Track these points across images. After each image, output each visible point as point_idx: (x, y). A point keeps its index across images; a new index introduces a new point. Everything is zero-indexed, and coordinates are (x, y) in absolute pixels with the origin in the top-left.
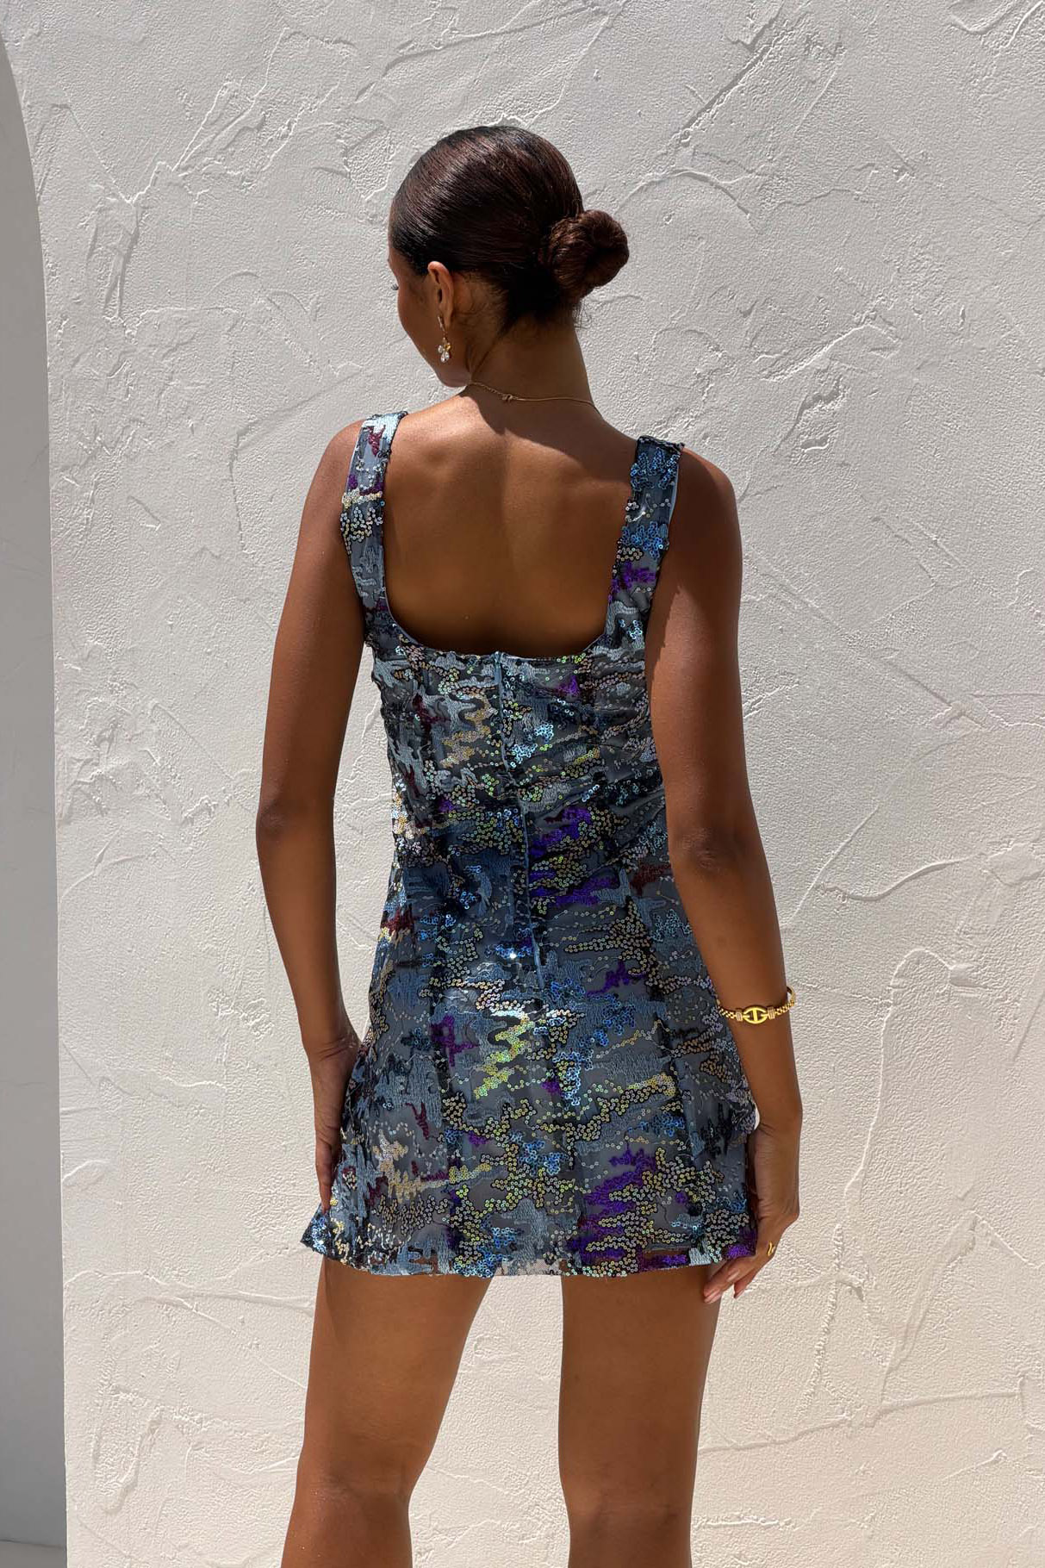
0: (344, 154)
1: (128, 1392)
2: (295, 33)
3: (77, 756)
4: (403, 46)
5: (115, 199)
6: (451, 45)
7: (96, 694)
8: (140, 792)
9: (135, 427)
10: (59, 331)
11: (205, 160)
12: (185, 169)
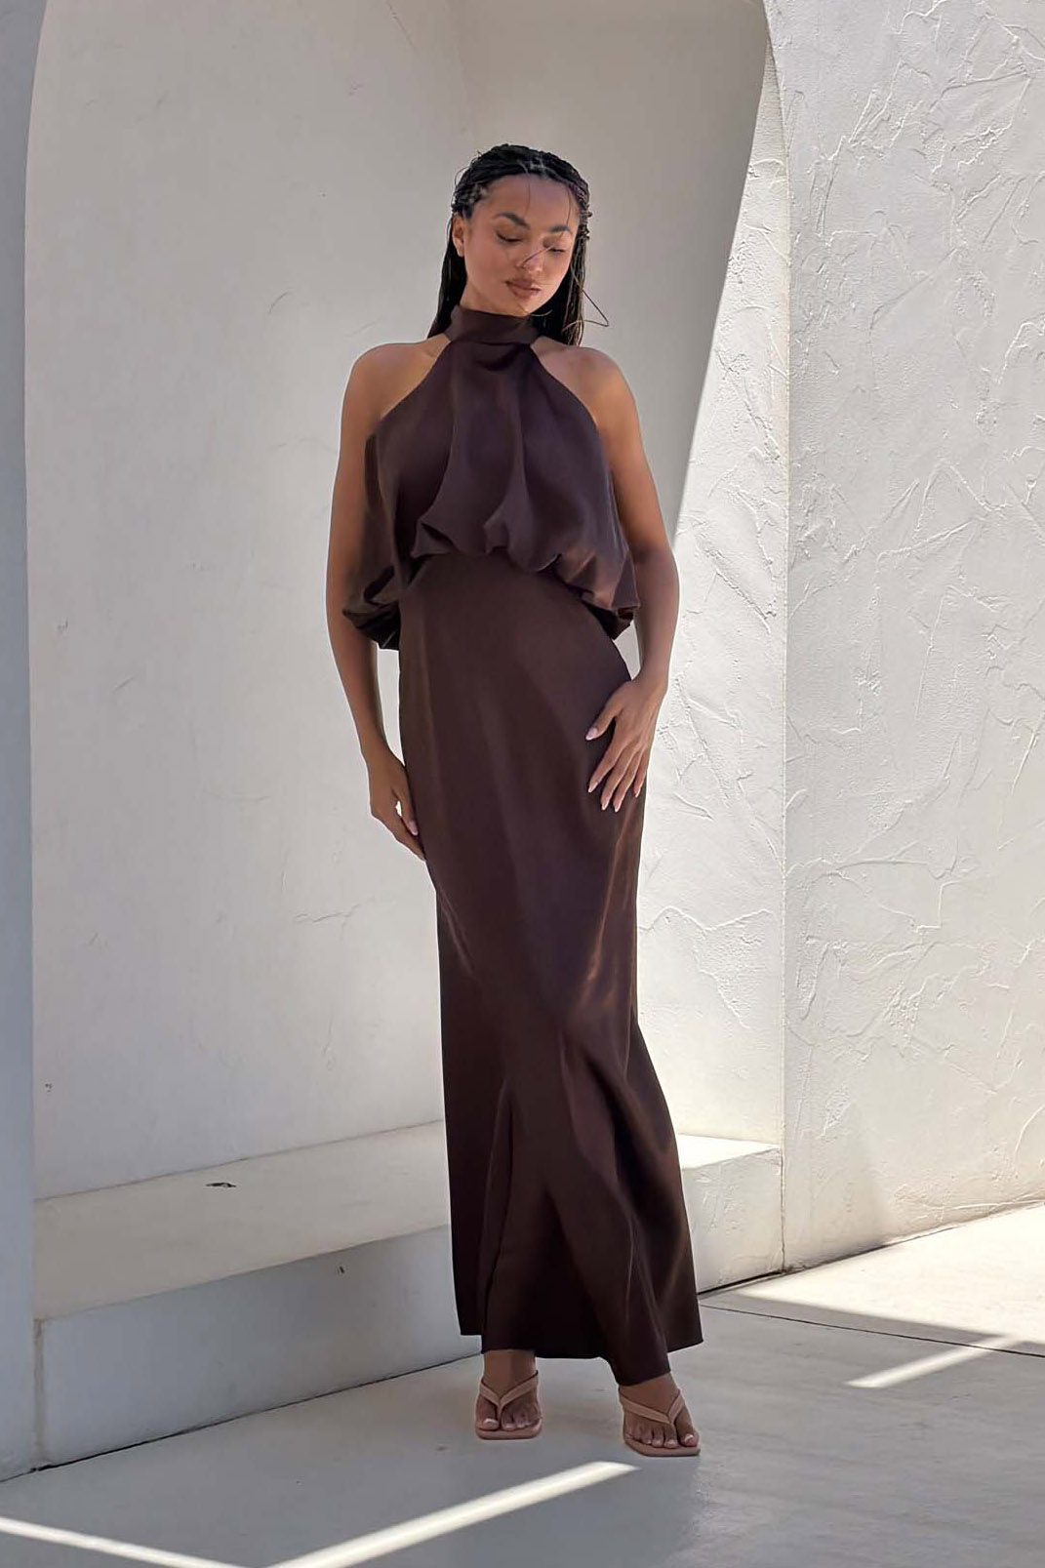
0: (924, 143)
1: (812, 937)
2: (906, 64)
3: (799, 524)
4: (950, 81)
5: (823, 157)
6: (968, 84)
7: (807, 482)
8: (826, 544)
9: (829, 306)
10: (797, 241)
11: (863, 138)
12: (855, 141)
